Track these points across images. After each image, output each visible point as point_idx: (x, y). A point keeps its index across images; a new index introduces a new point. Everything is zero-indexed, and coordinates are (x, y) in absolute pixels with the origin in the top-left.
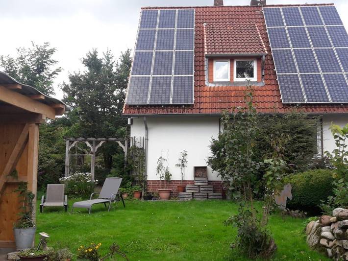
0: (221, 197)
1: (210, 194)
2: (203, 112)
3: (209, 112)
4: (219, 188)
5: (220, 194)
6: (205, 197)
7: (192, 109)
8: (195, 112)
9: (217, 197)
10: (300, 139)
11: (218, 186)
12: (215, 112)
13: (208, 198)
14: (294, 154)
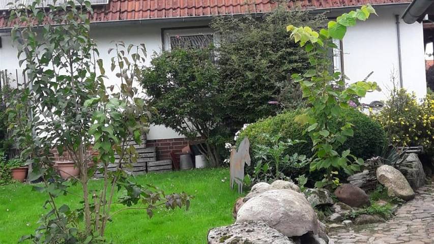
0: (170, 167)
1: (150, 164)
2: (127, 17)
3: (138, 17)
4: (167, 152)
5: (168, 162)
6: (141, 169)
7: (106, 14)
8: (113, 18)
9: (162, 168)
10: (293, 57)
11: (167, 148)
12: (147, 16)
13: (147, 170)
14: (278, 84)
